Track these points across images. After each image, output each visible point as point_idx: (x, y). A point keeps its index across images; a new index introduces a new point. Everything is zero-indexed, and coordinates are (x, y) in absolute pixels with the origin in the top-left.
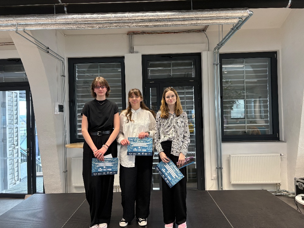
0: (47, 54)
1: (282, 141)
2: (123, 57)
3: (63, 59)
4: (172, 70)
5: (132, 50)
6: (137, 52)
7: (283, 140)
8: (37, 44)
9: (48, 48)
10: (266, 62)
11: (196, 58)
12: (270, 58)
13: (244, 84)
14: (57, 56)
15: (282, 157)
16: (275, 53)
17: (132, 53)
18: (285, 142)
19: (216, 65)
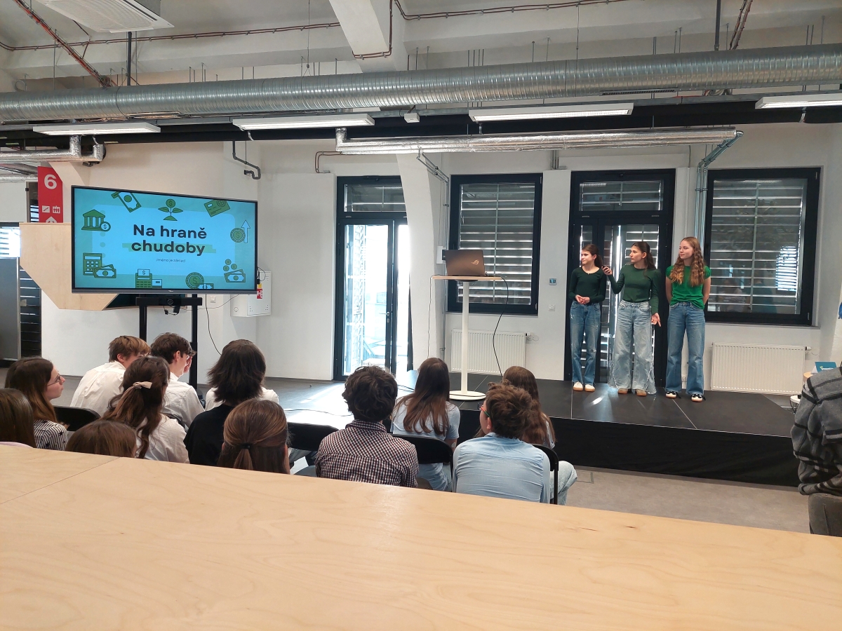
0: (435, 177)
1: (815, 326)
2: (541, 175)
3: (447, 178)
4: (621, 196)
5: (555, 165)
6: (564, 168)
7: (817, 325)
9: (437, 169)
10: (800, 185)
11: (668, 177)
12: (806, 180)
13: (753, 223)
14: (443, 177)
15: (810, 352)
16: (818, 170)
17: (555, 169)
18: (818, 327)
19: (700, 191)
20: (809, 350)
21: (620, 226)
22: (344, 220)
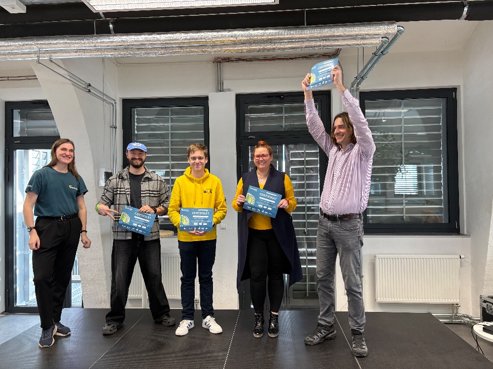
0: (88, 94)
1: (464, 235)
2: (207, 98)
3: (115, 100)
4: (284, 118)
5: (220, 88)
6: (229, 90)
7: (465, 233)
8: (72, 80)
9: (90, 85)
10: (439, 105)
12: (446, 99)
13: (401, 140)
14: (104, 98)
15: (463, 260)
16: (454, 90)
17: (221, 91)
18: (468, 235)
20: (463, 259)
21: (284, 146)
22: (12, 144)
